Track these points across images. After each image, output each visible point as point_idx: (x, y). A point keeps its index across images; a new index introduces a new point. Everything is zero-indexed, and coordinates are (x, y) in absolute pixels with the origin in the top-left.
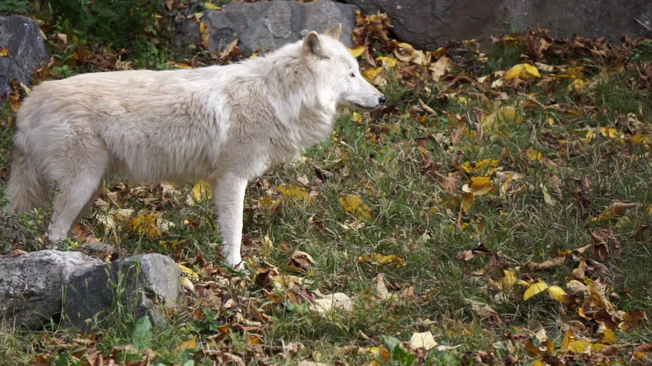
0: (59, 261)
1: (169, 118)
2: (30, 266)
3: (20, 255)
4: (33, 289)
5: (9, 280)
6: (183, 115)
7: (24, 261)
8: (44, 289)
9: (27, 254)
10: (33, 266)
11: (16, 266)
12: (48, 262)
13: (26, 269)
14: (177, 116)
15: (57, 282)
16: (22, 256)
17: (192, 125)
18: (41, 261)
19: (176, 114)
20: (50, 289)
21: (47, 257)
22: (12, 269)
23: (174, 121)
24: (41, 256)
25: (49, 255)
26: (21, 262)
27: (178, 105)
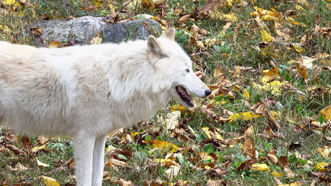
0: (92, 23)
1: (33, 90)
2: (76, 25)
3: (71, 19)
4: (77, 39)
5: (64, 34)
6: (43, 87)
7: (73, 23)
8: (83, 39)
9: (75, 19)
10: (77, 25)
11: (68, 26)
12: (87, 23)
13: (73, 27)
14: (39, 88)
15: (91, 35)
16: (72, 20)
17: (50, 95)
18: (82, 23)
19: (39, 86)
20: (87, 39)
21: (86, 20)
22: (66, 27)
23: (37, 92)
24: (82, 20)
25: (87, 19)
26: (71, 23)
27: (40, 80)
